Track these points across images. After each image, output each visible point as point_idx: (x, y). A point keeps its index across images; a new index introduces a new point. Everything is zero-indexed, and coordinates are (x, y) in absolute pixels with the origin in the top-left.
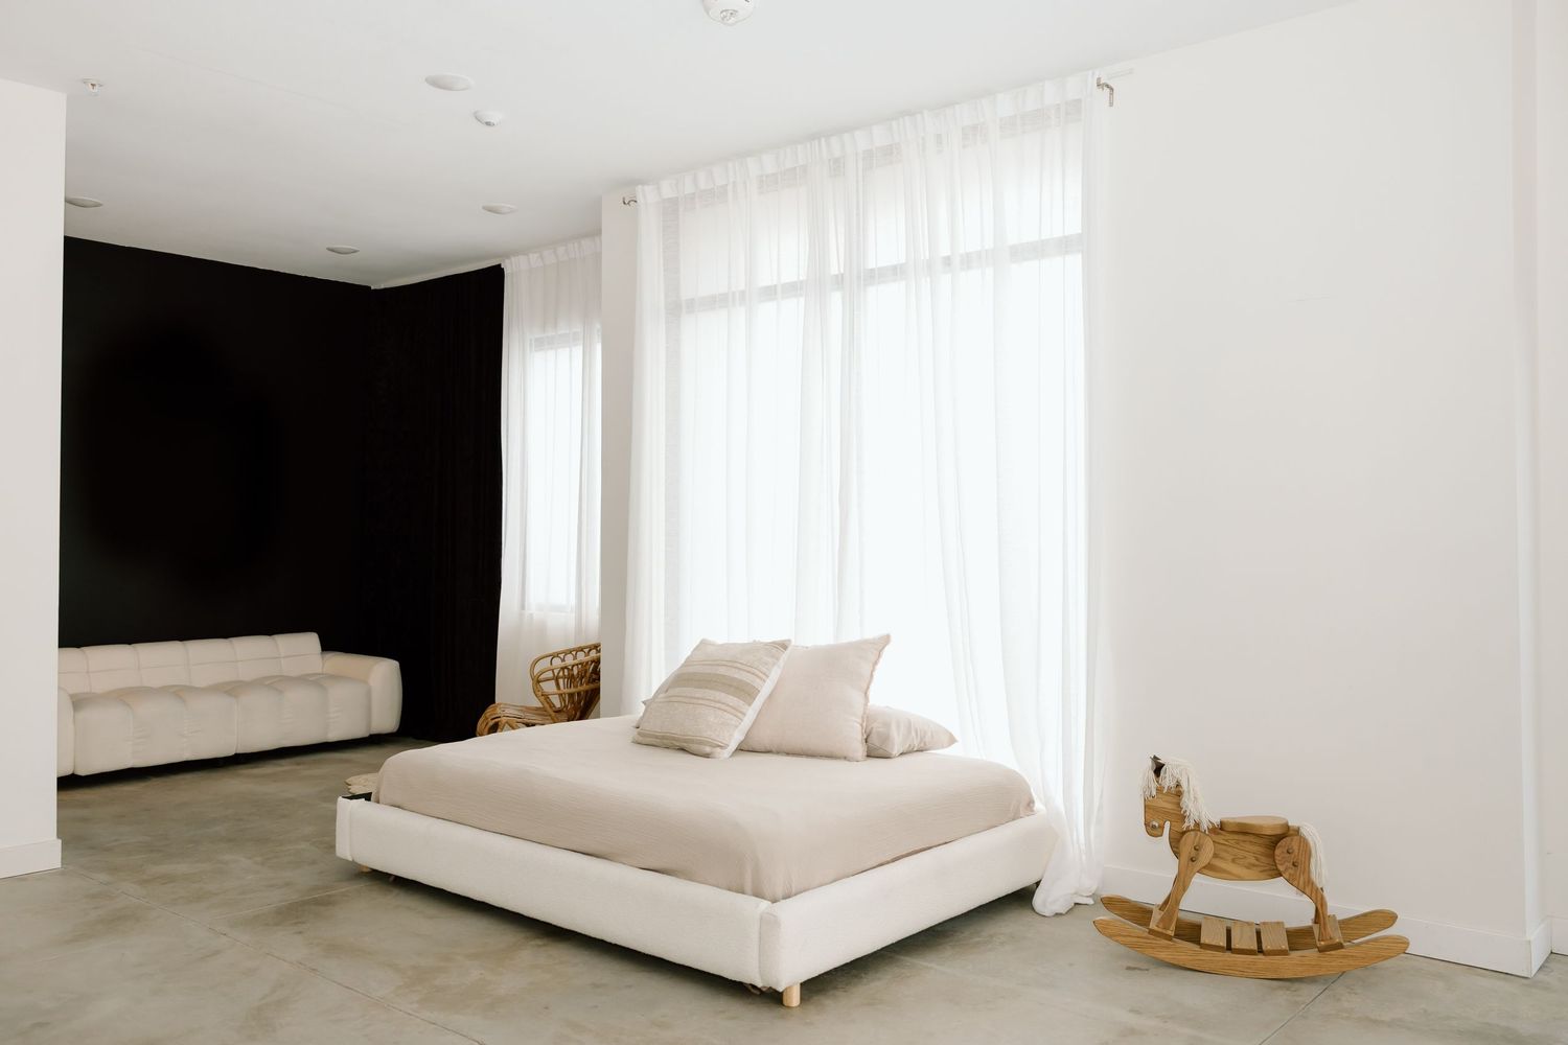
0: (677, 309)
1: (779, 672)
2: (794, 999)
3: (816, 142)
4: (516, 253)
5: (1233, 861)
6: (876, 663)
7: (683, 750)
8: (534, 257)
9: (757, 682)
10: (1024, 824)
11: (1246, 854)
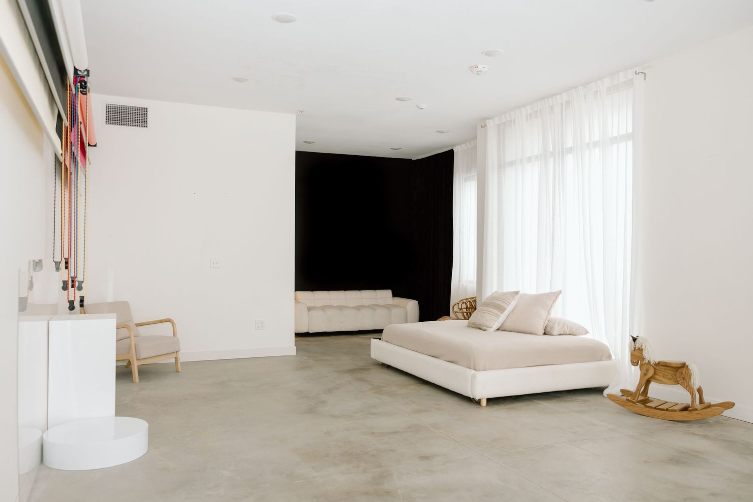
0: (501, 167)
1: (516, 303)
2: (484, 403)
3: (544, 100)
4: (458, 144)
5: (663, 377)
6: (555, 301)
7: (480, 329)
8: (463, 146)
9: (505, 306)
10: (605, 363)
11: (669, 374)
